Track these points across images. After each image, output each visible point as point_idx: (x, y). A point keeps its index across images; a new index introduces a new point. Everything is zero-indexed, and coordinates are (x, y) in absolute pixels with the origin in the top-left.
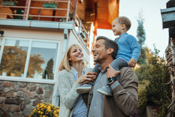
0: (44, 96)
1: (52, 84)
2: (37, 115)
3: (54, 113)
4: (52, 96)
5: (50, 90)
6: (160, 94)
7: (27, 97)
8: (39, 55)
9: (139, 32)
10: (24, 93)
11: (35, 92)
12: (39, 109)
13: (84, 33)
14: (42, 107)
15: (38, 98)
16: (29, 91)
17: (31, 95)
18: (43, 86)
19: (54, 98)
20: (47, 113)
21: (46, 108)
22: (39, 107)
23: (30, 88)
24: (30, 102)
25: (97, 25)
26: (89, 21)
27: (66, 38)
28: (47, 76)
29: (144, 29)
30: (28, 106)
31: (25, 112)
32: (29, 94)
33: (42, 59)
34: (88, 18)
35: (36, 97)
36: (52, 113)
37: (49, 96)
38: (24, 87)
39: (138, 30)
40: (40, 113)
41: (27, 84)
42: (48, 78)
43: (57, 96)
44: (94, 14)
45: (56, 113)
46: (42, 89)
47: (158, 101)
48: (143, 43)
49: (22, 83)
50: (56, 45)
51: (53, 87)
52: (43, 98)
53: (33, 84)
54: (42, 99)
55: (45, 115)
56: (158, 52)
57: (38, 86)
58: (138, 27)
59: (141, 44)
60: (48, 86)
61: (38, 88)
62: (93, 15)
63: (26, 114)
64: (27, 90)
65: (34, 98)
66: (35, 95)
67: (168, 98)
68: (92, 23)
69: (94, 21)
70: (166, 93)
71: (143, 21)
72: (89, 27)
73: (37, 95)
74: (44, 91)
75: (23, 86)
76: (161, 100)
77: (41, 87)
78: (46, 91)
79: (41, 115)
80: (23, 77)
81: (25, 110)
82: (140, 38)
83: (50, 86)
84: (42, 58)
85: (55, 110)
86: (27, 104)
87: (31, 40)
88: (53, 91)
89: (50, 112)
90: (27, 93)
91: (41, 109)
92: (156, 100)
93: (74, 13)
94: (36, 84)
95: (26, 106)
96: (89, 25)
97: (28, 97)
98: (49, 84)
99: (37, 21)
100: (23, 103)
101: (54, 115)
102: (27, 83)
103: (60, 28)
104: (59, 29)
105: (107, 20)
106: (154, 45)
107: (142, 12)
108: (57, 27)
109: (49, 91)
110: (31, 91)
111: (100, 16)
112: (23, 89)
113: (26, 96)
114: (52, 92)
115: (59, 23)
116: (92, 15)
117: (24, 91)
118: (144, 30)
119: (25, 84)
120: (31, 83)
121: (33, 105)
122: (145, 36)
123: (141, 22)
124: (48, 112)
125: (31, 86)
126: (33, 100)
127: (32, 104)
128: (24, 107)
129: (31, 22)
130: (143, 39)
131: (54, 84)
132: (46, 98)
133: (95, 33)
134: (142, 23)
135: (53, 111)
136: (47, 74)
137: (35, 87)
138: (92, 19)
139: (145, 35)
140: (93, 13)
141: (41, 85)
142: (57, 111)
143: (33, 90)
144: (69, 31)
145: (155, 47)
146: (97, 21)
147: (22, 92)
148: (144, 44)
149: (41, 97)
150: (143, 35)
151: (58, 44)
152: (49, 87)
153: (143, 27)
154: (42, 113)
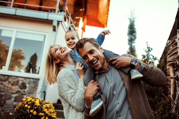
0: (27, 91)
1: (36, 79)
2: (23, 109)
3: (43, 108)
4: (36, 92)
5: (35, 85)
6: (155, 91)
7: (8, 92)
8: (20, 51)
9: (130, 30)
10: (5, 87)
11: (17, 87)
12: (25, 103)
13: (73, 28)
14: (29, 101)
15: (20, 94)
16: (10, 85)
17: (13, 90)
18: (26, 81)
19: (39, 93)
20: (35, 108)
21: (34, 101)
22: (26, 100)
23: (12, 82)
24: (11, 97)
25: (86, 21)
26: (78, 16)
27: (54, 30)
28: (31, 70)
29: (135, 27)
30: (8, 102)
31: (5, 108)
32: (11, 89)
33: (23, 55)
34: (77, 13)
35: (18, 92)
36: (40, 107)
37: (33, 92)
38: (5, 81)
39: (129, 28)
40: (27, 107)
41: (8, 78)
42: (33, 72)
43: (42, 91)
44: (84, 9)
45: (45, 108)
46: (26, 84)
47: (153, 98)
48: (133, 41)
49: (3, 76)
50: (43, 37)
51: (38, 81)
52: (26, 93)
53: (16, 78)
54: (25, 95)
55: (33, 110)
56: (150, 49)
57: (21, 80)
58: (129, 25)
59: (131, 43)
60: (32, 80)
61: (20, 82)
62: (83, 11)
63: (7, 111)
64: (9, 84)
65: (16, 93)
66: (17, 90)
67: (164, 95)
68: (81, 19)
69: (83, 17)
70: (161, 90)
71: (134, 20)
72: (78, 23)
73: (19, 90)
74: (28, 85)
75: (4, 79)
76: (156, 97)
77: (24, 81)
78: (29, 86)
79: (28, 109)
80: (4, 70)
81: (5, 106)
82: (131, 36)
83: (35, 80)
84: (23, 53)
85: (44, 104)
86: (8, 100)
87: (15, 30)
88: (38, 86)
89: (39, 106)
90: (8, 87)
91: (29, 103)
92: (150, 97)
93: (64, 5)
94: (18, 78)
95: (6, 102)
96: (78, 20)
97: (10, 91)
98: (33, 79)
99: (23, 9)
100: (3, 98)
101: (43, 110)
102: (8, 76)
103: (49, 19)
104: (47, 20)
105: (97, 17)
106: (147, 43)
107: (134, 10)
108: (46, 18)
109: (33, 86)
110: (13, 85)
111: (90, 12)
112: (4, 83)
113: (6, 90)
114: (36, 87)
115: (48, 14)
116: (81, 10)
117: (4, 85)
118: (135, 29)
119: (6, 77)
120: (13, 77)
121: (15, 101)
122: (136, 35)
123: (132, 21)
124: (36, 106)
125: (13, 80)
126: (14, 95)
127: (13, 99)
128: (4, 103)
129: (16, 9)
130: (133, 37)
131: (39, 79)
132: (29, 93)
133: (83, 29)
134: (134, 22)
135: (42, 106)
136: (31, 68)
137: (18, 81)
138: (81, 14)
139: (136, 33)
140: (82, 8)
141: (25, 80)
142: (46, 106)
143: (15, 85)
144: (58, 22)
145: (148, 45)
146: (86, 17)
147: (3, 86)
148: (134, 43)
149: (24, 92)
150: (134, 34)
151: (45, 36)
152: (34, 82)
153: (134, 26)
154: (29, 107)
